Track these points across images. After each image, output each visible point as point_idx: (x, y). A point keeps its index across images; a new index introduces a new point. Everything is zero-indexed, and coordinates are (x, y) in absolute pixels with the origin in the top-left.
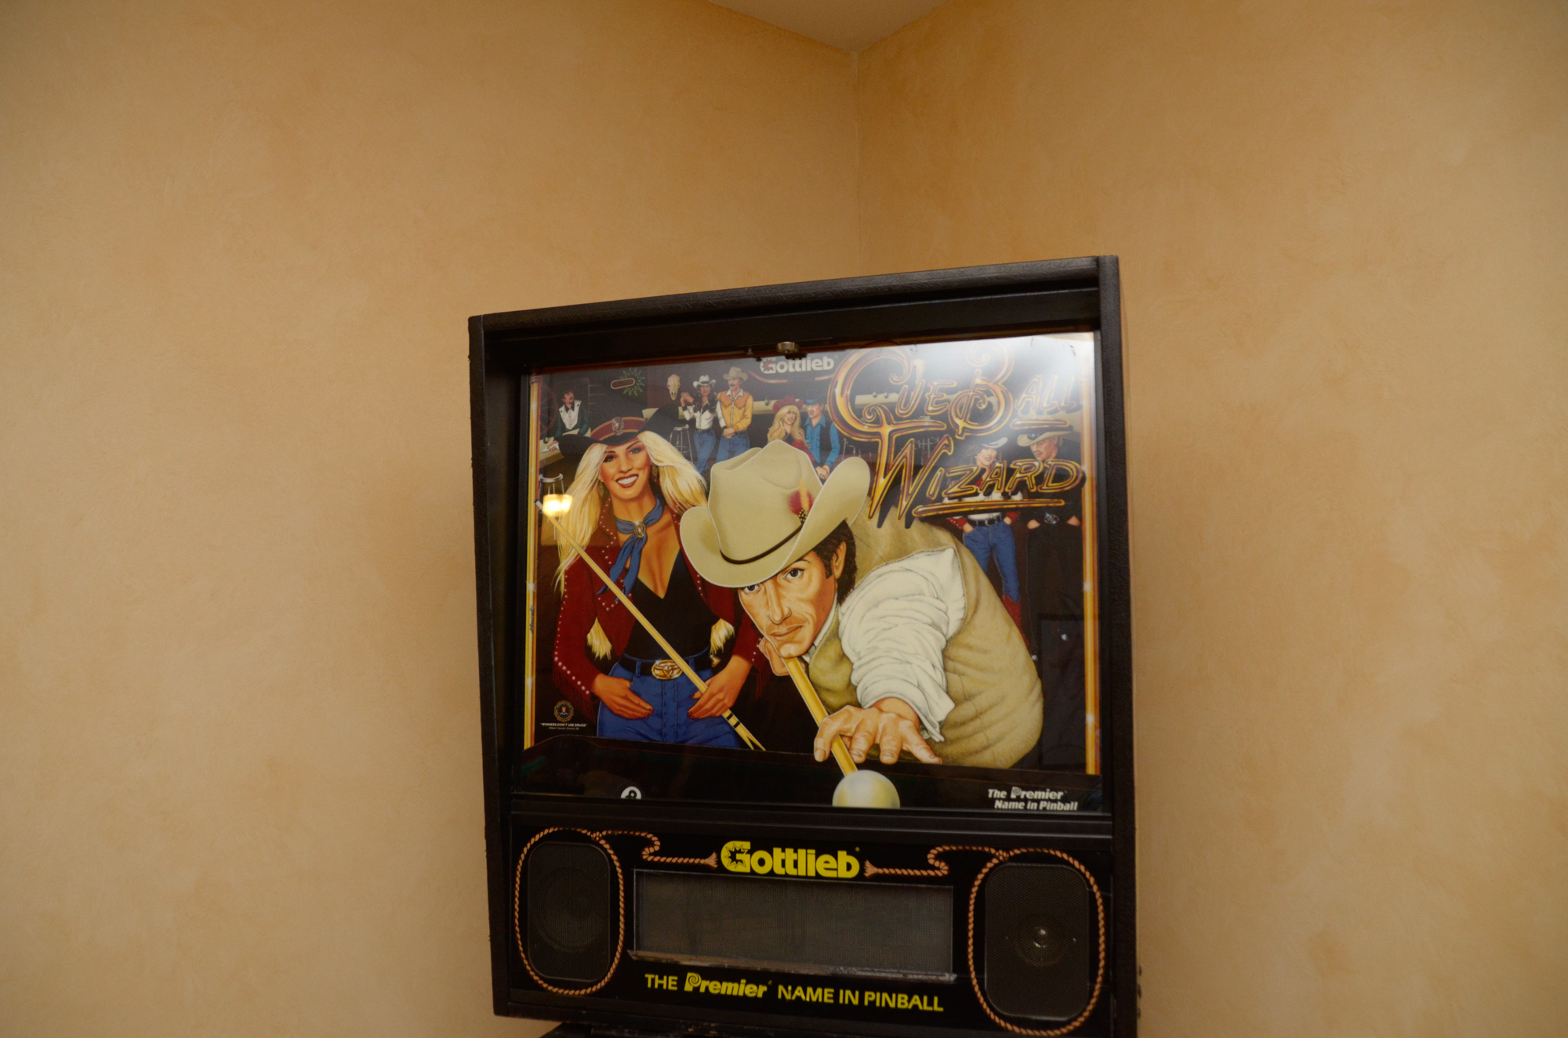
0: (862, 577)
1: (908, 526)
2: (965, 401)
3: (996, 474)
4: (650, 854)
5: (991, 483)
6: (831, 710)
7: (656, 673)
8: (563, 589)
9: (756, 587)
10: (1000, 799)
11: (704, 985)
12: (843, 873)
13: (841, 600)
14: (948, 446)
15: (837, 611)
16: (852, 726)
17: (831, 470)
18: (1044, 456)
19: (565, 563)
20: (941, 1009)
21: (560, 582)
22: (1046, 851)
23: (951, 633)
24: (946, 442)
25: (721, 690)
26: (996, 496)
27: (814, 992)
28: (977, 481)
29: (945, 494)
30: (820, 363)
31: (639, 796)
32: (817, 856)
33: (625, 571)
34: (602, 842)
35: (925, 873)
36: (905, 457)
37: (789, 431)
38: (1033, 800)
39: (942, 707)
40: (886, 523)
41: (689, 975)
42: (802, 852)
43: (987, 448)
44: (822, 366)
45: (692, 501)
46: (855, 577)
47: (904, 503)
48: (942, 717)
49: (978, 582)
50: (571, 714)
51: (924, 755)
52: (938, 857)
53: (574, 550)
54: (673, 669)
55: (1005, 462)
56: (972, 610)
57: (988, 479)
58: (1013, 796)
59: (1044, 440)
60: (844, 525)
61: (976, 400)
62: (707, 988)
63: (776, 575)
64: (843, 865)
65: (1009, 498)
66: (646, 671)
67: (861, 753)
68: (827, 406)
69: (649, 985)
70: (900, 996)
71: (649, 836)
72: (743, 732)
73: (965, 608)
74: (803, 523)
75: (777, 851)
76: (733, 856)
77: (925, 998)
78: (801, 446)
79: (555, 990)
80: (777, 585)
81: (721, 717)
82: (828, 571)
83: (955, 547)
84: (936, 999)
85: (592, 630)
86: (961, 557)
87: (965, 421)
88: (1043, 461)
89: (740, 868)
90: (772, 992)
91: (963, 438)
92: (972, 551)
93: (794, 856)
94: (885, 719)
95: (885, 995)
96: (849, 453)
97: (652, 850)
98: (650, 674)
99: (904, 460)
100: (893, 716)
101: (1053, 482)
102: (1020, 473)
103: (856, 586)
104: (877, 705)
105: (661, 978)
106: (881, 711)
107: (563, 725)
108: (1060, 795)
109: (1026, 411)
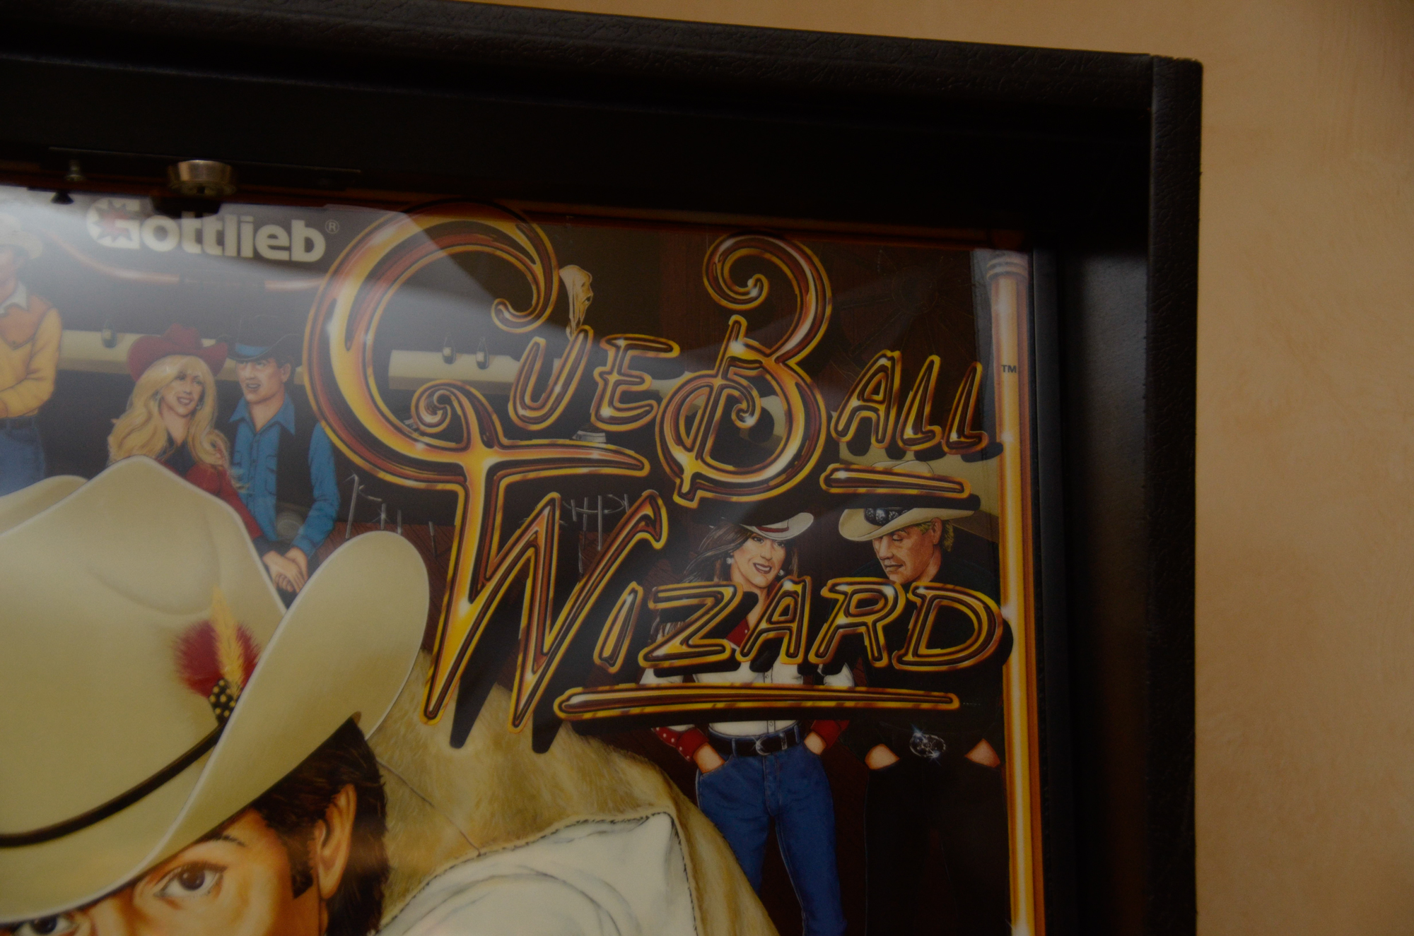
0: (407, 891)
1: (542, 742)
2: (700, 400)
3: (785, 612)
5: (771, 635)
9: (63, 925)
14: (652, 524)
17: (313, 565)
18: (907, 571)
24: (648, 511)
26: (785, 673)
28: (733, 626)
29: (646, 658)
30: (283, 240)
36: (533, 544)
37: (178, 434)
40: (479, 735)
43: (760, 539)
44: (288, 249)
46: (382, 896)
47: (530, 679)
49: (735, 914)
55: (808, 579)
57: (764, 625)
59: (907, 529)
60: (349, 733)
61: (732, 401)
63: (133, 884)
65: (820, 681)
68: (302, 370)
74: (223, 721)
78: (217, 485)
80: (132, 916)
82: (299, 873)
83: (674, 813)
86: (689, 841)
87: (700, 456)
88: (906, 586)
91: (693, 505)
92: (721, 826)
96: (364, 521)
99: (530, 552)
101: (929, 646)
102: (847, 614)
103: (385, 920)
109: (859, 446)
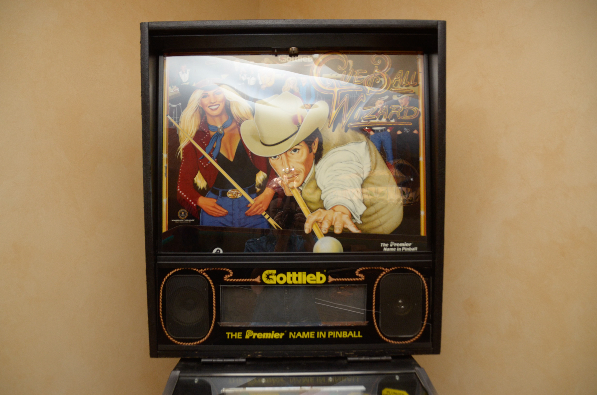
0: (326, 153)
1: (346, 131)
2: (370, 79)
3: (384, 111)
4: (228, 278)
5: (382, 114)
6: (312, 211)
7: (229, 195)
8: (181, 157)
9: (277, 157)
10: (385, 247)
11: (254, 335)
12: (319, 282)
13: (316, 163)
14: (363, 98)
15: (314, 167)
16: (321, 218)
17: (312, 106)
18: (403, 104)
19: (183, 145)
20: (361, 336)
21: (180, 154)
22: (405, 268)
23: (365, 178)
24: (362, 96)
25: (261, 203)
26: (384, 120)
27: (306, 333)
28: (376, 113)
29: (362, 118)
31: (221, 252)
32: (307, 274)
33: (213, 149)
34: (204, 274)
35: (354, 279)
36: (344, 102)
37: (292, 88)
38: (399, 247)
39: (361, 209)
40: (336, 130)
41: (247, 331)
42: (300, 273)
43: (380, 100)
44: (307, 60)
45: (246, 117)
46: (322, 153)
47: (344, 122)
48: (361, 213)
49: (376, 156)
50: (187, 215)
51: (353, 229)
52: (360, 273)
53: (187, 139)
54: (238, 194)
55: (388, 106)
56: (374, 168)
57: (381, 113)
58: (391, 245)
59: (403, 98)
60: (317, 130)
61: (375, 79)
62: (256, 336)
63: (287, 151)
64: (319, 278)
65: (389, 121)
66: (224, 194)
67: (326, 230)
69: (228, 337)
70: (344, 332)
71: (227, 270)
72: (272, 221)
73: (371, 167)
74: (299, 129)
75: (289, 274)
76: (268, 277)
77: (355, 332)
78: (297, 95)
79: (181, 343)
80: (287, 156)
81: (261, 215)
82: (310, 150)
83: (366, 140)
84: (359, 332)
85: (197, 176)
86: (369, 145)
87: (370, 88)
88: (403, 106)
89: (271, 282)
90: (287, 335)
91: (369, 95)
92: (374, 143)
93: (296, 275)
94: (336, 215)
95: (337, 333)
97: (229, 276)
98: (226, 196)
99: (344, 103)
100: (340, 213)
101: (408, 115)
102: (394, 111)
103: (323, 156)
104: (333, 208)
105: (234, 334)
106: (334, 211)
107: (183, 220)
108: (410, 244)
109: (396, 85)
